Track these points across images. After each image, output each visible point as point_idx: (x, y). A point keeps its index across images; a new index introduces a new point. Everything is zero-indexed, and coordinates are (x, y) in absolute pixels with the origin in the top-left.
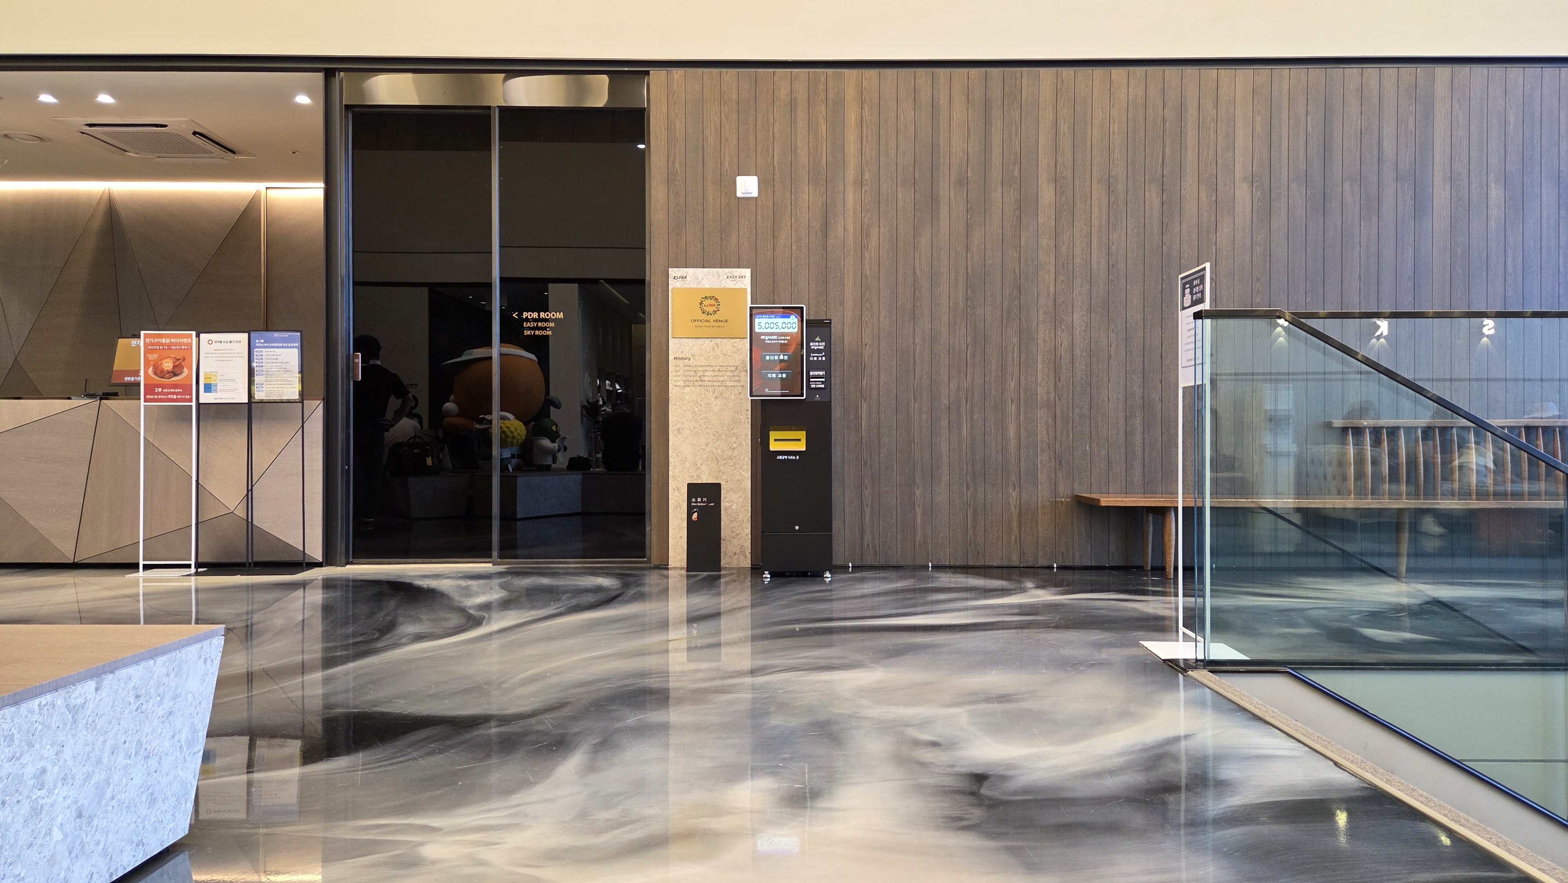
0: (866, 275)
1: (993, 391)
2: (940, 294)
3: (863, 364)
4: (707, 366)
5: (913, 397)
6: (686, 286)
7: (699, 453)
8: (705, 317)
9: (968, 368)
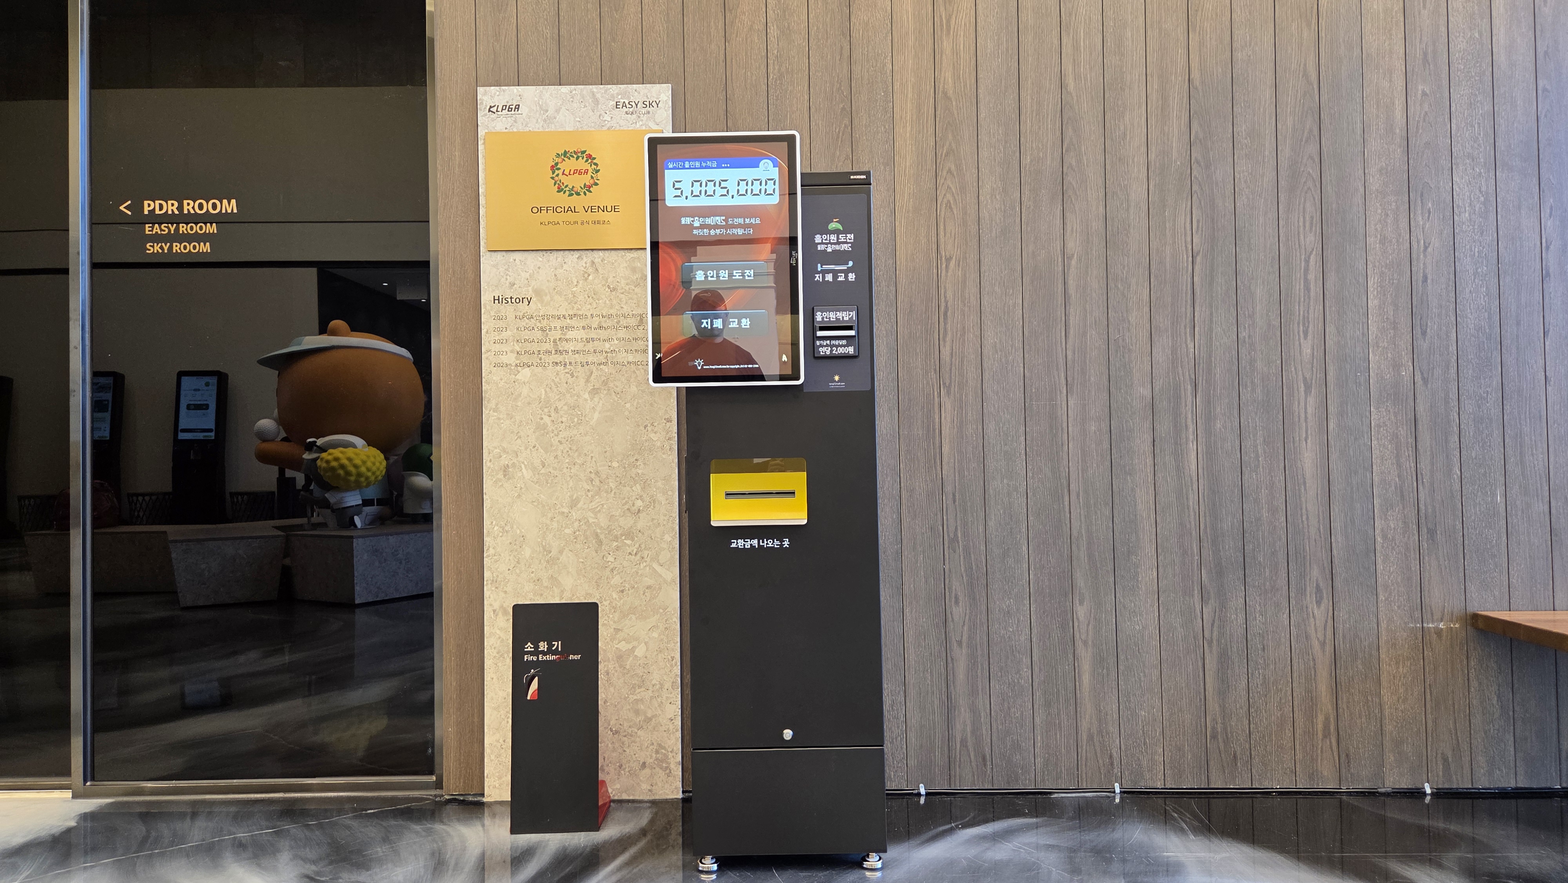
0: (945, 93)
1: (1259, 364)
2: (1125, 134)
3: (942, 309)
4: (571, 317)
5: (1064, 382)
6: (519, 127)
7: (555, 525)
8: (564, 200)
9: (1197, 309)
